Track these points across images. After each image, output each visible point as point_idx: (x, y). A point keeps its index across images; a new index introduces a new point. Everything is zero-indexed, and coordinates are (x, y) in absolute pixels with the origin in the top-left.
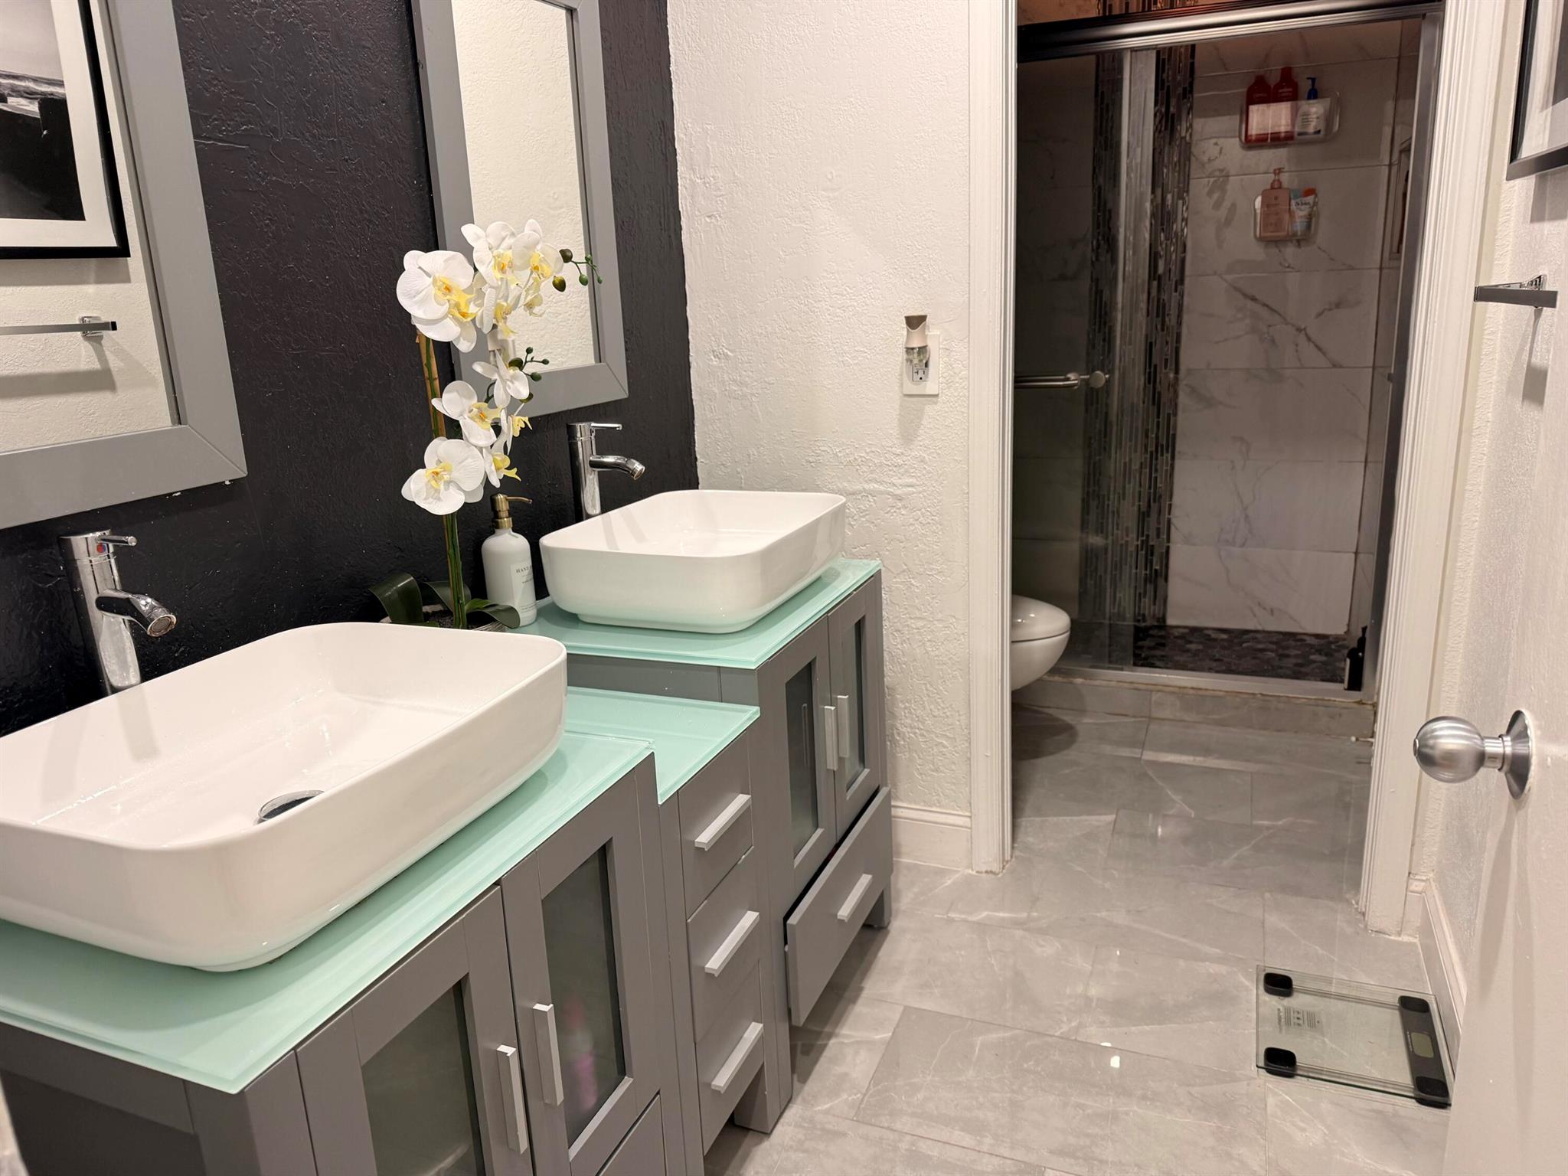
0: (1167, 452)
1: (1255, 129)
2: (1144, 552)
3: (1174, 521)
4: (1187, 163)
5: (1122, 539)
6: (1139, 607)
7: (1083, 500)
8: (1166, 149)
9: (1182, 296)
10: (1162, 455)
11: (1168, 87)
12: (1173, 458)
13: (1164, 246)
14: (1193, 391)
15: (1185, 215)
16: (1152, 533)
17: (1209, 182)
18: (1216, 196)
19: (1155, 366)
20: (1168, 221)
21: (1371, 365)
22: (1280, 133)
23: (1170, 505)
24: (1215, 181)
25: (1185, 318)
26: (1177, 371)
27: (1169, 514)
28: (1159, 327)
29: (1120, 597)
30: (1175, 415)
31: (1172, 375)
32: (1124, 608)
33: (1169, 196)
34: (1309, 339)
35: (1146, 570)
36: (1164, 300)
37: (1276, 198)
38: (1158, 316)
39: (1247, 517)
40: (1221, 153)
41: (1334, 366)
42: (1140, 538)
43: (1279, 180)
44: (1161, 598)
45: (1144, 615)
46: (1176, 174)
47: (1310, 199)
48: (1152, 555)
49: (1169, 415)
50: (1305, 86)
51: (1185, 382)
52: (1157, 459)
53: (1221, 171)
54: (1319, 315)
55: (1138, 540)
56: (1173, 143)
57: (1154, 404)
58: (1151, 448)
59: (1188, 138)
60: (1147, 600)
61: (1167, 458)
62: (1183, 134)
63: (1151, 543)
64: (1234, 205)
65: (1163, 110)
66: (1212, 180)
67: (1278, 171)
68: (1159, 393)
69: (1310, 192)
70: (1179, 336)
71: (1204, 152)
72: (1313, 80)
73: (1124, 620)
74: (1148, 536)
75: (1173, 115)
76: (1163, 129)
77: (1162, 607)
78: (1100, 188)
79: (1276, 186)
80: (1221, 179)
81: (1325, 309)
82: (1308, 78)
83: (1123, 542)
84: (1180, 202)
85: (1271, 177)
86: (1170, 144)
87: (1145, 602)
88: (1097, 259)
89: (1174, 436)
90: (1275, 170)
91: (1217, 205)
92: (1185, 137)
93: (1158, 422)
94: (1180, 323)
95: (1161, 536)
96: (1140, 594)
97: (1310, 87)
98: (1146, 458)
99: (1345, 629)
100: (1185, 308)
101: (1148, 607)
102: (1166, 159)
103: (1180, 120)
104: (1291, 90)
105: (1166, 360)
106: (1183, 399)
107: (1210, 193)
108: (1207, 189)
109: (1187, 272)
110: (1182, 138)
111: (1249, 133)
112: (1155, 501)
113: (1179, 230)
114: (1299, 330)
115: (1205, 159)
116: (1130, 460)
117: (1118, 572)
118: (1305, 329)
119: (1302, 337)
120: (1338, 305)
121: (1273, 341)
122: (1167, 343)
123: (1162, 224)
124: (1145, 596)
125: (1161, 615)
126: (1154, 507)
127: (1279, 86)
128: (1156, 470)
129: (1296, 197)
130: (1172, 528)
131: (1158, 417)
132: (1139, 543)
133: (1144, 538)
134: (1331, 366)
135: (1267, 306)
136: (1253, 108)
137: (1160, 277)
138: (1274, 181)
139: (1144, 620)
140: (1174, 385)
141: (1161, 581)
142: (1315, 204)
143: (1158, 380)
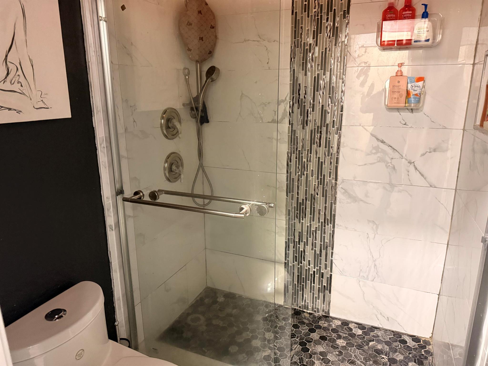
0: (331, 224)
1: (387, 37)
2: (318, 275)
3: (334, 261)
4: (346, 57)
5: (307, 267)
6: (316, 304)
7: (286, 242)
8: (334, 47)
9: (340, 137)
10: (328, 225)
11: (335, 9)
12: (334, 227)
13: (330, 107)
14: (346, 192)
15: (343, 89)
16: (323, 266)
17: (358, 69)
18: (362, 78)
19: (324, 175)
20: (333, 92)
21: (455, 188)
22: (402, 40)
23: (332, 253)
24: (362, 69)
25: (341, 149)
26: (336, 180)
27: (332, 257)
28: (327, 153)
29: (306, 297)
30: (335, 203)
31: (334, 181)
32: (308, 303)
33: (334, 78)
34: (416, 169)
35: (319, 285)
36: (329, 138)
37: (399, 82)
38: (326, 147)
39: (375, 265)
40: (365, 52)
41: (431, 186)
42: (316, 268)
43: (401, 71)
44: (326, 301)
45: (318, 309)
46: (339, 64)
47: (420, 84)
48: (322, 277)
49: (331, 203)
50: (420, 10)
51: (340, 186)
52: (325, 226)
53: (366, 63)
54: (423, 155)
55: (315, 268)
56: (337, 45)
57: (323, 196)
58: (322, 220)
59: (346, 42)
60: (320, 301)
61: (330, 226)
62: (343, 40)
63: (322, 271)
64: (373, 85)
65: (332, 24)
66: (360, 68)
67: (401, 65)
68: (326, 190)
69: (420, 79)
70: (337, 159)
71: (355, 51)
72: (426, 6)
73: (308, 309)
74: (320, 267)
75: (337, 27)
76: (331, 36)
77: (328, 306)
78: (294, 70)
79: (399, 74)
80: (366, 68)
81: (427, 152)
82: (422, 4)
83: (307, 268)
84: (341, 81)
85: (397, 68)
86: (335, 45)
87: (318, 302)
88: (293, 112)
89: (334, 215)
90: (399, 64)
91: (363, 84)
92: (344, 41)
93: (326, 207)
94: (338, 152)
95: (328, 269)
96: (316, 297)
97: (424, 11)
98: (319, 225)
99: (431, 335)
100: (341, 144)
101: (319, 304)
102: (333, 55)
103: (341, 31)
104: (411, 12)
105: (330, 172)
106: (339, 195)
107: (358, 77)
108: (356, 74)
109: (343, 124)
110: (342, 42)
111: (383, 40)
112: (324, 249)
113: (340, 97)
114: (410, 163)
115: (356, 55)
116: (310, 225)
117: (304, 284)
118: (413, 162)
119: (412, 168)
120: (435, 150)
121: (394, 168)
122: (331, 163)
123: (329, 94)
124: (318, 299)
125: (327, 311)
126: (324, 252)
127: (404, 10)
128: (325, 233)
129: (411, 82)
130: (333, 265)
131: (326, 204)
132: (315, 270)
133: (318, 268)
134: (430, 186)
135: (391, 147)
136: (384, 22)
137: (327, 124)
138: (398, 71)
139: (318, 312)
140: (334, 187)
141: (327, 292)
142: (424, 87)
143: (325, 183)
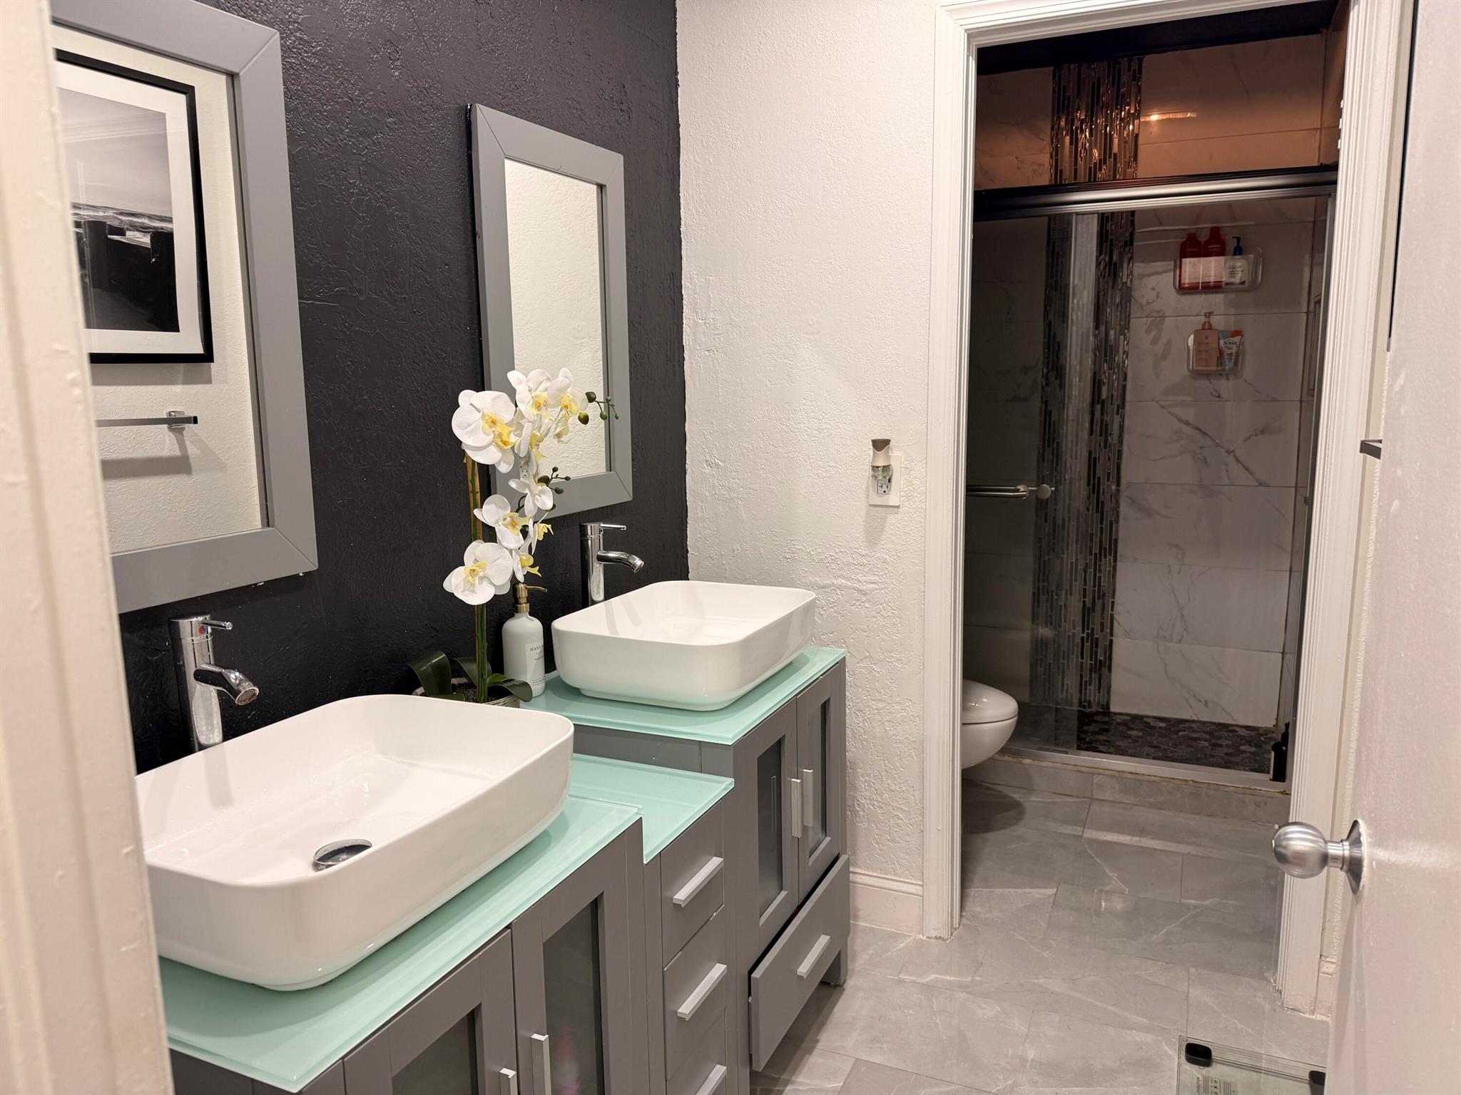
0: (1110, 555)
1: (1187, 280)
2: (1089, 644)
3: (1115, 616)
4: (1128, 304)
5: (1069, 631)
6: (1085, 694)
7: (1034, 594)
8: (1110, 290)
9: (1123, 418)
10: (1105, 557)
11: (1111, 240)
12: (1115, 561)
13: (1107, 375)
14: (1133, 502)
15: (1126, 348)
16: (1097, 627)
17: (1147, 321)
18: (1153, 333)
19: (1099, 479)
20: (1111, 354)
21: (1294, 485)
22: (1209, 282)
23: (1113, 602)
24: (1152, 321)
25: (1126, 437)
26: (1118, 484)
27: (1112, 610)
28: (1102, 445)
29: (1067, 684)
30: (1117, 522)
31: (1114, 487)
32: (1071, 694)
33: (1112, 333)
34: (1238, 460)
35: (1091, 660)
36: (1106, 421)
37: (1207, 338)
38: (1101, 435)
39: (1183, 616)
40: (1158, 297)
41: (1261, 485)
42: (1086, 631)
43: (1209, 323)
44: (1105, 686)
45: (1089, 702)
46: (1118, 313)
47: (1237, 339)
48: (1097, 646)
49: (1111, 522)
50: (1231, 245)
51: (1126, 494)
52: (1100, 560)
53: (1158, 312)
54: (1246, 440)
55: (1083, 633)
56: (1116, 287)
57: (1097, 512)
58: (1096, 550)
59: (1129, 283)
60: (1092, 688)
61: (1110, 560)
62: (1125, 280)
63: (1096, 636)
64: (1169, 342)
65: (1107, 259)
66: (1150, 319)
67: (1209, 315)
68: (1103, 502)
69: (1237, 333)
70: (1120, 453)
71: (1143, 296)
72: (1238, 239)
73: (1071, 705)
74: (1093, 629)
75: (1115, 264)
76: (1107, 275)
77: (1106, 695)
78: (1050, 323)
79: (1207, 327)
80: (1158, 319)
81: (1253, 435)
82: (1234, 238)
83: (1071, 634)
84: (1122, 337)
85: (1203, 319)
86: (1113, 288)
87: (1090, 690)
88: (1047, 384)
89: (1116, 541)
90: (1205, 313)
91: (1155, 341)
92: (1126, 282)
93: (1102, 528)
94: (1121, 442)
95: (1105, 630)
96: (1086, 682)
97: (1236, 245)
98: (1091, 560)
99: (1274, 723)
100: (1125, 430)
101: (1092, 694)
102: (1109, 301)
103: (1122, 266)
104: (1219, 246)
105: (1109, 474)
106: (1124, 508)
107: (1148, 331)
108: (1145, 328)
109: (1128, 398)
110: (1123, 283)
111: (1182, 282)
112: (1099, 598)
113: (1121, 361)
114: (1228, 452)
115: (1144, 301)
116: (1077, 560)
117: (1065, 661)
118: (1233, 451)
119: (1231, 460)
120: (1263, 432)
121: (1205, 461)
122: (1109, 459)
123: (1106, 356)
124: (1090, 685)
125: (1105, 703)
126: (1099, 604)
127: (1208, 242)
128: (1100, 571)
129: (1224, 337)
130: (1115, 624)
131: (1102, 523)
132: (1085, 635)
133: (1090, 631)
134: (1258, 484)
135: (1200, 430)
136: (1184, 260)
137: (1103, 401)
138: (1205, 323)
139: (1090, 706)
140: (1116, 496)
141: (1105, 670)
142: (1242, 343)
143: (1101, 491)
